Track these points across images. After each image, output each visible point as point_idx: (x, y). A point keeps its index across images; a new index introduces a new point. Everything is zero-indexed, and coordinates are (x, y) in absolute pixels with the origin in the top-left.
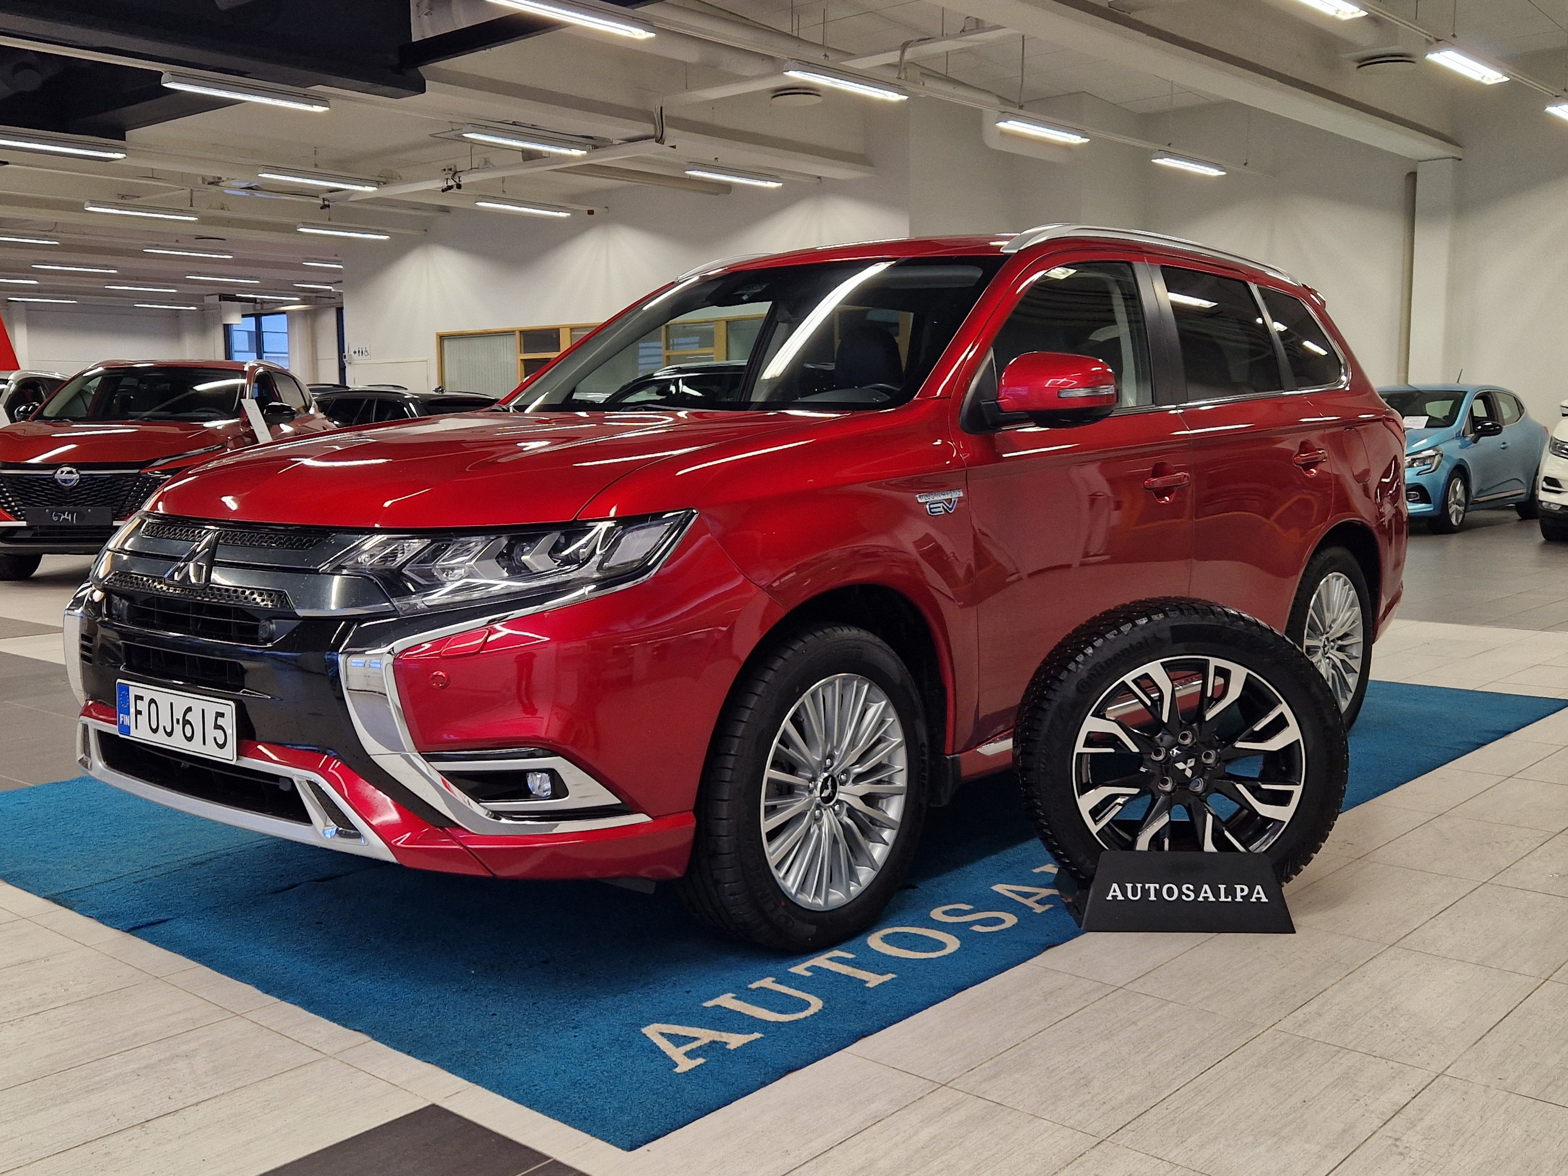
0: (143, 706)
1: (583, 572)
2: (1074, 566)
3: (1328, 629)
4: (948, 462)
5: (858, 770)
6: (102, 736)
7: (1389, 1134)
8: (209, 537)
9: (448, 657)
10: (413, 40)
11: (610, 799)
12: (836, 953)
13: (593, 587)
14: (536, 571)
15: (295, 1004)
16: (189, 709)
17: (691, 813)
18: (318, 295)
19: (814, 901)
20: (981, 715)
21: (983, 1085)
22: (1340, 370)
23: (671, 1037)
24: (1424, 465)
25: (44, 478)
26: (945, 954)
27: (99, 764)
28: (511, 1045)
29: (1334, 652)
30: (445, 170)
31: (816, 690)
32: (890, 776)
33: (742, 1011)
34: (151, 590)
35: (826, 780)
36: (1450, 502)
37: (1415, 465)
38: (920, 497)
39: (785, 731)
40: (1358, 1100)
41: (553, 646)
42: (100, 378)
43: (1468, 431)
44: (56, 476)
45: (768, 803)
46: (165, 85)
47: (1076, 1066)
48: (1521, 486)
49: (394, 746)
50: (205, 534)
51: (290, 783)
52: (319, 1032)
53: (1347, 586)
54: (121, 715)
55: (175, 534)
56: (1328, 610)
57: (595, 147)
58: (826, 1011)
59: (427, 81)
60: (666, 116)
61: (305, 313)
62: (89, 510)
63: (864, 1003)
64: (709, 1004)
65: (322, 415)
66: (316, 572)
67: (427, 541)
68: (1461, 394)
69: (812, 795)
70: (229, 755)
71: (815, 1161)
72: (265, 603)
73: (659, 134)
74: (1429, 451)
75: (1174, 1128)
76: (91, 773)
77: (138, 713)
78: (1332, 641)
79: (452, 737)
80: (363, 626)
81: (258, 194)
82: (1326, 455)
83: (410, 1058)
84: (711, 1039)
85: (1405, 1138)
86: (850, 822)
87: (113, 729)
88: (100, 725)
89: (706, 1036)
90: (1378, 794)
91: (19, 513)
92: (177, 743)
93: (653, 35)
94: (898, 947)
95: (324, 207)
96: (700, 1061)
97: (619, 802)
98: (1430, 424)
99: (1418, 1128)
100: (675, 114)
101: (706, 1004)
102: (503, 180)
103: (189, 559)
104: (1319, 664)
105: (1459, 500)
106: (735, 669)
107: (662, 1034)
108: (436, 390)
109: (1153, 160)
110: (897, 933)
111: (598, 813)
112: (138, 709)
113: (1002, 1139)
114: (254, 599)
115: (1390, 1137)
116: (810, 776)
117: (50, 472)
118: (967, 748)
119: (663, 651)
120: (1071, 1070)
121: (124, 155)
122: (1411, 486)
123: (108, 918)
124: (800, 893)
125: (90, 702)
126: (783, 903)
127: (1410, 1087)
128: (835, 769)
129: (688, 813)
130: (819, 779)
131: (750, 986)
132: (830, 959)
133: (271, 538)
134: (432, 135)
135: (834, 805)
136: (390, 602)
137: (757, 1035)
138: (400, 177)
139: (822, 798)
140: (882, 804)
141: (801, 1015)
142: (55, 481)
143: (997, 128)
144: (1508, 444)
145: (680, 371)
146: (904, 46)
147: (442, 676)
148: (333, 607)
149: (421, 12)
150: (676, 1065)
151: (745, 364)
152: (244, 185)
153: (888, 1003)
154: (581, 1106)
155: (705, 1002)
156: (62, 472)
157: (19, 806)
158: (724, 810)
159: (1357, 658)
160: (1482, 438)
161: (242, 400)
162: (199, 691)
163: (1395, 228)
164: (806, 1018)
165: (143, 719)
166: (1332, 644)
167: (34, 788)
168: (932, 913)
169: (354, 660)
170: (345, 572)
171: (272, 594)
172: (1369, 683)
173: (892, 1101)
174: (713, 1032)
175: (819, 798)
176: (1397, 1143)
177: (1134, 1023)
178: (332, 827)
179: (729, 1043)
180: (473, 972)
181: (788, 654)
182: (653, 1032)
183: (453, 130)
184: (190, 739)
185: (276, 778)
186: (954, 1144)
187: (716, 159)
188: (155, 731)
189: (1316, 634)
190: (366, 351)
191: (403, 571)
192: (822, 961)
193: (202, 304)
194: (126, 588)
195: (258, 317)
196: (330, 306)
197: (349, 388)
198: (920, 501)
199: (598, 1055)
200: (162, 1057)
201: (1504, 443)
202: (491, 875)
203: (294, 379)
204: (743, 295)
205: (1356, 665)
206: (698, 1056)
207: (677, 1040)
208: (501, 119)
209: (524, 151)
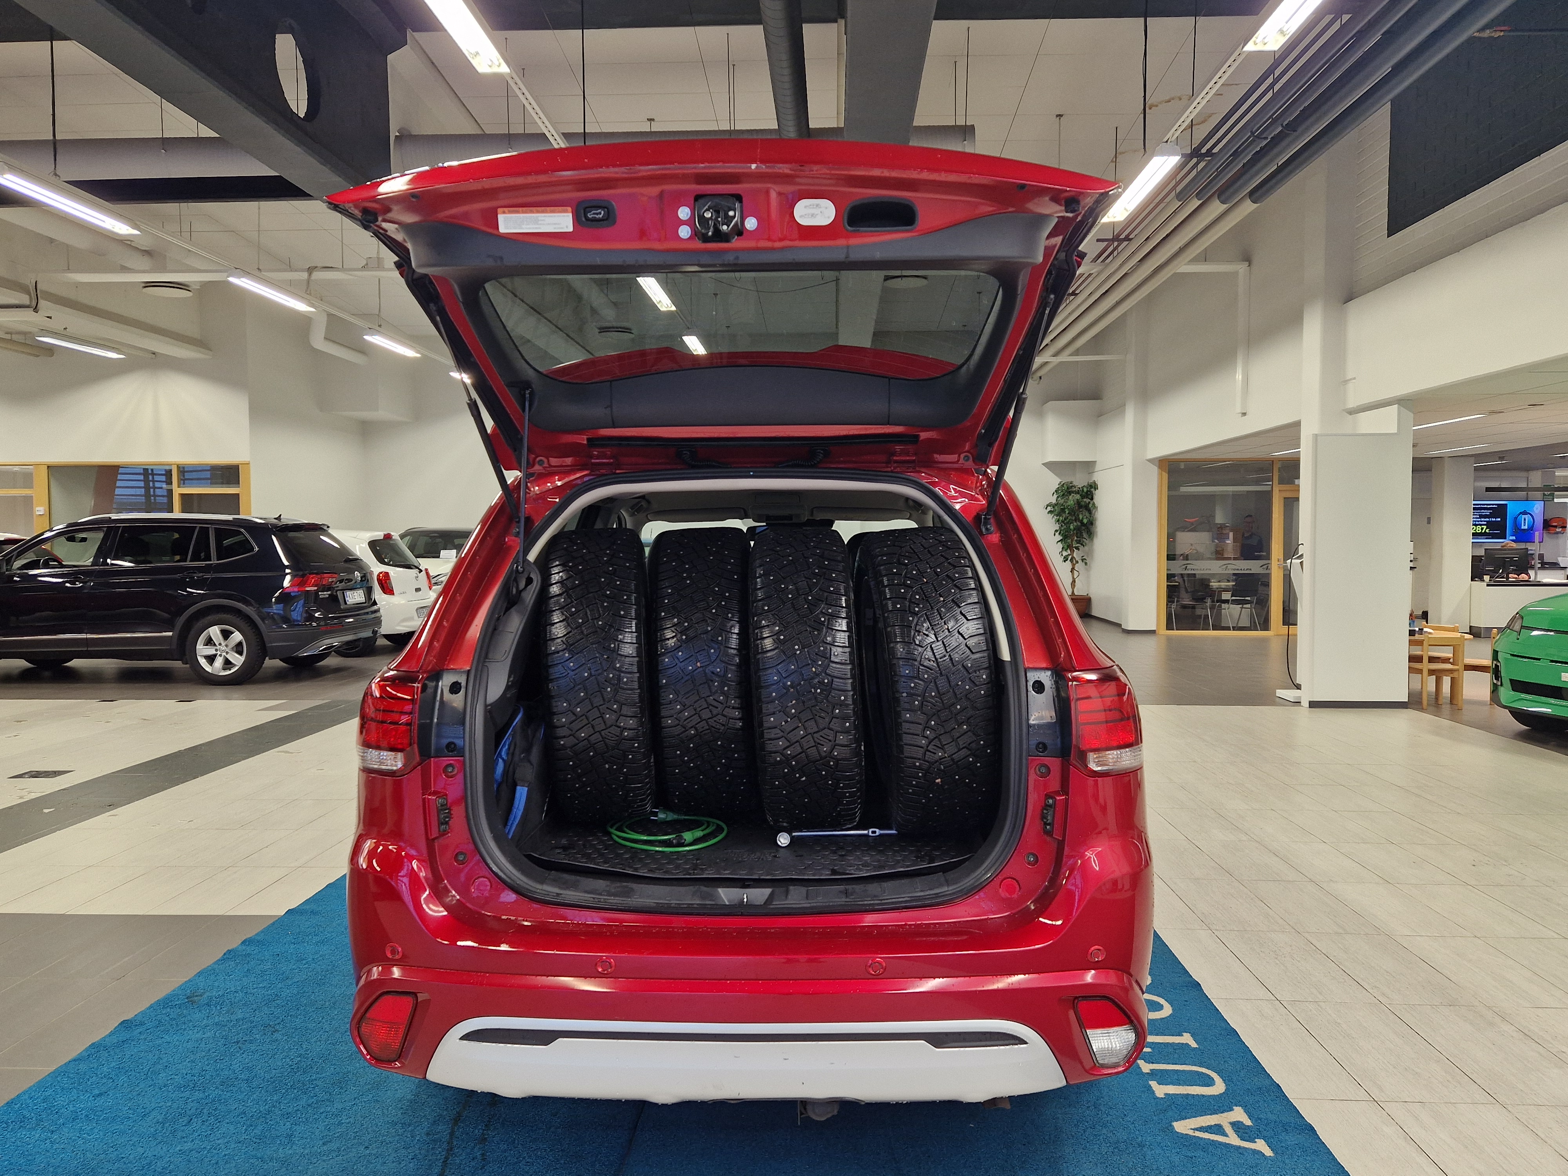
60: (40, 290)
73: (34, 304)
93: (136, 232)
100: (48, 288)
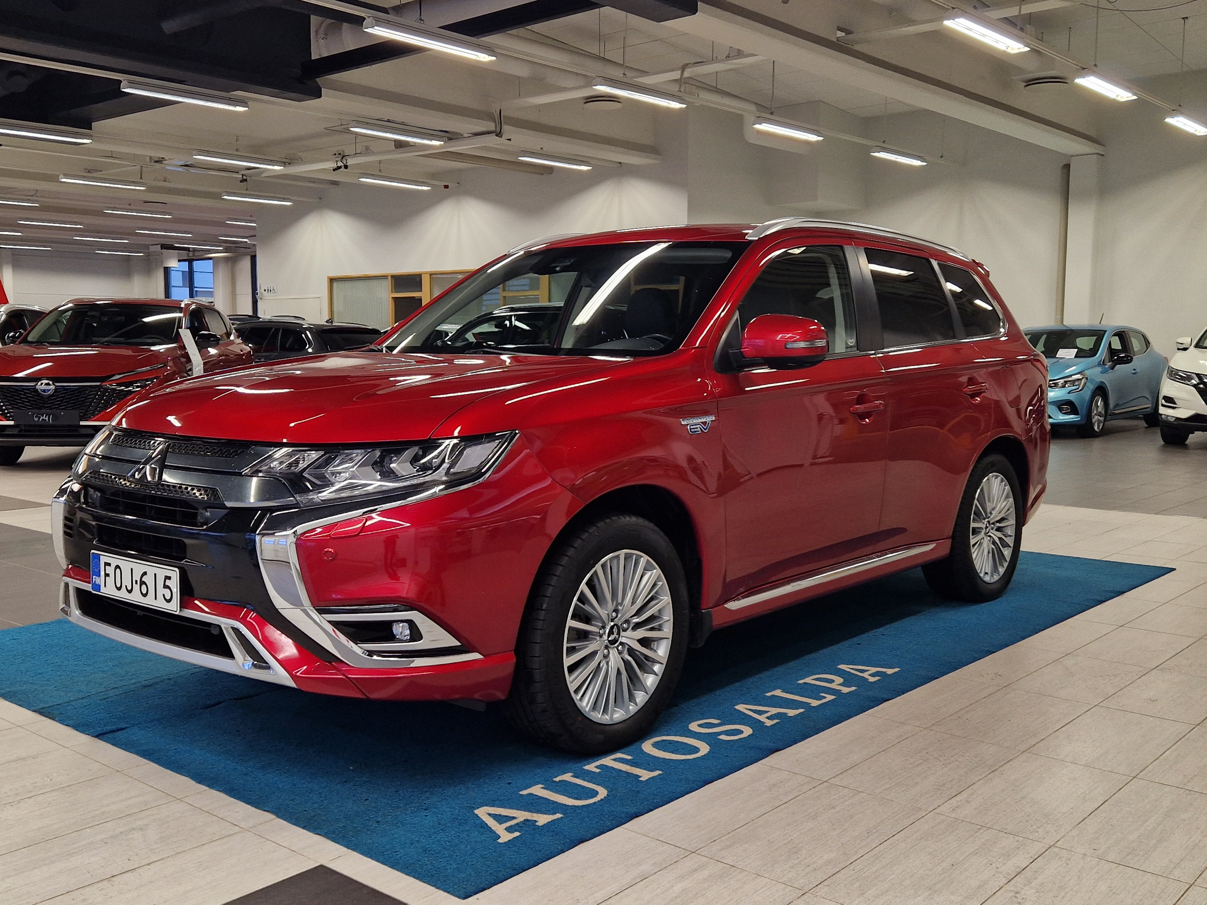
0: (110, 570)
1: (436, 476)
2: (806, 465)
3: (989, 515)
4: (705, 394)
5: (636, 620)
6: (79, 592)
7: (1012, 889)
8: (161, 447)
9: (334, 538)
10: (313, 58)
11: (453, 642)
12: (619, 755)
13: (442, 487)
14: (400, 476)
15: (220, 791)
16: (145, 573)
17: (513, 652)
18: (237, 246)
19: (602, 717)
20: (728, 580)
21: (722, 852)
22: (999, 324)
23: (495, 817)
24: (1074, 386)
25: (28, 388)
26: (699, 756)
27: (76, 612)
28: (378, 822)
29: (994, 531)
30: (335, 154)
31: (606, 562)
32: (660, 625)
33: (548, 798)
34: (117, 485)
35: (612, 627)
36: (1093, 414)
37: (1067, 386)
38: (683, 420)
39: (582, 592)
40: (991, 864)
41: (413, 530)
42: (71, 312)
43: (1107, 360)
44: (37, 387)
45: (569, 645)
46: (123, 90)
47: (790, 839)
48: (1149, 402)
49: (296, 602)
50: (158, 444)
51: (218, 628)
52: (238, 812)
53: (1004, 483)
54: (94, 577)
55: (136, 444)
56: (989, 501)
57: (450, 139)
58: (610, 798)
59: (322, 89)
60: (504, 116)
61: (226, 259)
62: (62, 413)
63: (638, 792)
64: (524, 792)
65: (239, 341)
66: (240, 474)
67: (322, 453)
68: (1102, 332)
69: (602, 639)
70: (173, 607)
72: (202, 496)
73: (498, 129)
74: (1076, 376)
75: (858, 884)
76: (70, 618)
77: (107, 575)
78: (992, 524)
79: (339, 597)
80: (274, 514)
81: (192, 170)
82: (988, 387)
83: (305, 831)
84: (525, 818)
85: (1023, 892)
86: (630, 658)
87: (87, 587)
88: (78, 583)
89: (521, 815)
90: (1023, 638)
91: (8, 415)
92: (135, 598)
93: (494, 58)
94: (664, 751)
95: (243, 181)
96: (517, 834)
97: (459, 644)
98: (1078, 355)
99: (1033, 884)
100: (511, 114)
101: (521, 793)
102: (380, 162)
103: (146, 463)
104: (982, 540)
105: (1100, 412)
106: (546, 545)
107: (489, 814)
108: (327, 322)
109: (871, 154)
110: (664, 740)
111: (444, 653)
112: (107, 572)
113: (734, 891)
114: (195, 494)
115: (1012, 891)
116: (601, 625)
117: (33, 384)
118: (717, 605)
119: (494, 533)
120: (786, 842)
121: (91, 141)
122: (1064, 402)
123: (80, 727)
124: (593, 711)
125: (70, 566)
126: (580, 719)
127: (1029, 855)
128: (619, 620)
129: (510, 653)
130: (607, 627)
131: (555, 779)
132: (615, 760)
133: (207, 448)
134: (325, 128)
135: (618, 646)
136: (294, 497)
137: (559, 816)
138: (301, 159)
139: (609, 641)
140: (654, 645)
141: (591, 801)
142: (36, 391)
143: (754, 128)
144: (1138, 370)
145: (512, 310)
146: (683, 68)
147: (331, 551)
148: (252, 500)
149: (319, 36)
150: (499, 837)
151: (562, 305)
152: (182, 163)
153: (655, 792)
154: (429, 867)
155: (521, 791)
156: (42, 384)
157: (13, 641)
158: (537, 650)
159: (1011, 536)
160: (1117, 366)
161: (180, 330)
162: (152, 560)
163: (1054, 205)
164: (594, 803)
165: (110, 580)
166: (992, 526)
167: (23, 627)
168: (690, 725)
169: (266, 539)
170: (260, 474)
171: (207, 491)
172: (1020, 554)
173: (655, 863)
174: (527, 813)
175: (607, 641)
176: (1017, 895)
177: (834, 808)
178: (250, 661)
179: (538, 821)
180: (351, 768)
181: (585, 536)
182: (483, 813)
183: (342, 125)
184: (145, 595)
185: (209, 625)
186: (699, 895)
187: (542, 148)
188: (119, 589)
189: (980, 519)
190: (274, 290)
191: (304, 474)
192: (608, 761)
193: (148, 251)
194: (98, 482)
195: (190, 261)
196: (246, 254)
197: (260, 318)
198: (683, 423)
199: (442, 830)
200: (121, 830)
201: (1134, 370)
202: (365, 697)
203: (219, 313)
204: (557, 267)
205: (1010, 541)
206: (516, 831)
207: (500, 819)
208: (379, 117)
209: (396, 141)
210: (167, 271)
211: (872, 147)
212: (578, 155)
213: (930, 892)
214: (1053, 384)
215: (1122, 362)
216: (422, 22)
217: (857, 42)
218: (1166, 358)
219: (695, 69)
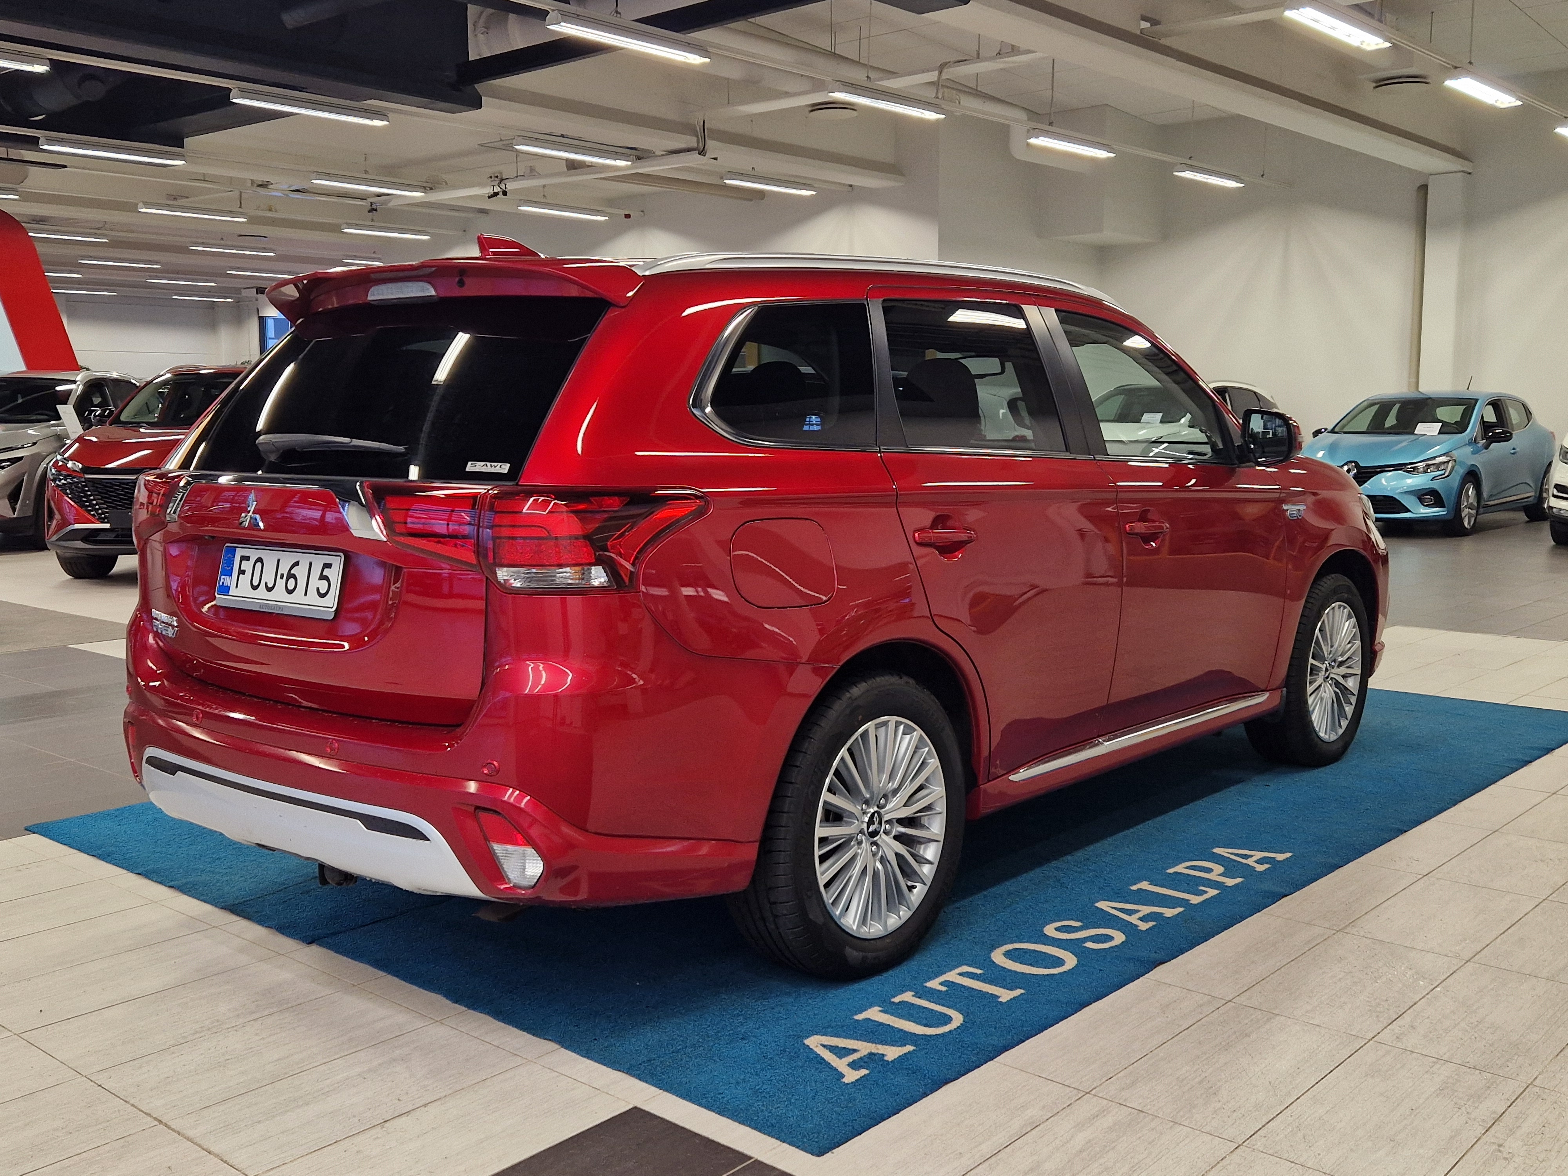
7: (1493, 1141)
10: (470, 59)
12: (965, 968)
21: (1123, 1093)
23: (832, 1049)
24: (1439, 470)
25: (126, 482)
26: (1065, 970)
30: (491, 177)
33: (891, 1024)
36: (1462, 507)
37: (1429, 471)
40: (1459, 1108)
42: (169, 384)
43: (1480, 436)
46: (234, 101)
47: (1203, 1076)
48: (1529, 489)
52: (513, 1039)
57: (639, 158)
58: (968, 1025)
59: (483, 98)
60: (708, 129)
63: (1001, 1017)
64: (860, 1017)
68: (1473, 401)
71: (987, 1163)
73: (701, 146)
74: (1442, 458)
75: (1301, 1134)
81: (305, 197)
83: (601, 1066)
84: (869, 1051)
85: (1506, 1144)
89: (864, 1048)
90: (1439, 812)
91: (102, 516)
93: (707, 60)
94: (1021, 963)
95: (373, 210)
96: (864, 1072)
98: (1443, 431)
99: (1517, 1135)
100: (717, 127)
101: (856, 1017)
102: (546, 187)
105: (1471, 504)
107: (824, 1046)
109: (1174, 173)
110: (1017, 949)
113: (1150, 1143)
115: (1494, 1143)
120: (1199, 1079)
121: (184, 162)
122: (1426, 491)
127: (1504, 1096)
131: (893, 1000)
132: (961, 974)
134: (480, 145)
137: (910, 1048)
138: (446, 182)
141: (946, 1029)
143: (1027, 142)
144: (1518, 450)
146: (942, 67)
149: (478, 31)
150: (843, 1076)
152: (293, 188)
153: (1022, 1018)
154: (767, 1114)
155: (855, 1015)
160: (1493, 445)
163: (1407, 237)
164: (950, 1031)
168: (1045, 929)
173: (1044, 1107)
174: (869, 1044)
176: (1501, 1149)
177: (1249, 1036)
179: (886, 1055)
180: (638, 984)
182: (814, 1042)
183: (504, 141)
186: (1108, 1148)
187: (753, 168)
192: (952, 976)
193: (239, 296)
199: (770, 1065)
200: (381, 1061)
201: (1514, 449)
206: (861, 1067)
207: (841, 1052)
208: (548, 132)
209: (567, 160)
210: (262, 321)
211: (1176, 164)
212: (796, 176)
213: (1392, 1144)
214: (1411, 468)
215: (1498, 439)
216: (619, 15)
217: (1166, 36)
218: (1552, 433)
219: (958, 68)
